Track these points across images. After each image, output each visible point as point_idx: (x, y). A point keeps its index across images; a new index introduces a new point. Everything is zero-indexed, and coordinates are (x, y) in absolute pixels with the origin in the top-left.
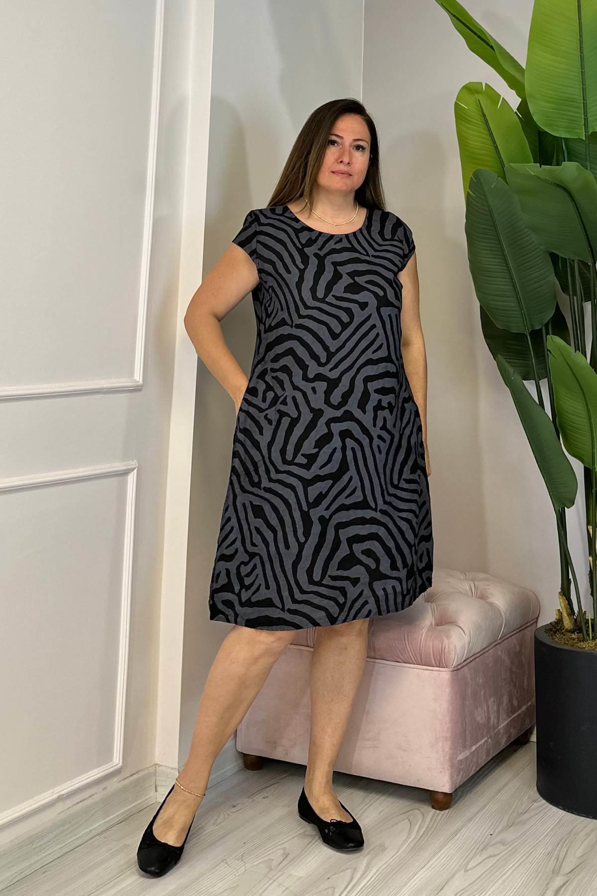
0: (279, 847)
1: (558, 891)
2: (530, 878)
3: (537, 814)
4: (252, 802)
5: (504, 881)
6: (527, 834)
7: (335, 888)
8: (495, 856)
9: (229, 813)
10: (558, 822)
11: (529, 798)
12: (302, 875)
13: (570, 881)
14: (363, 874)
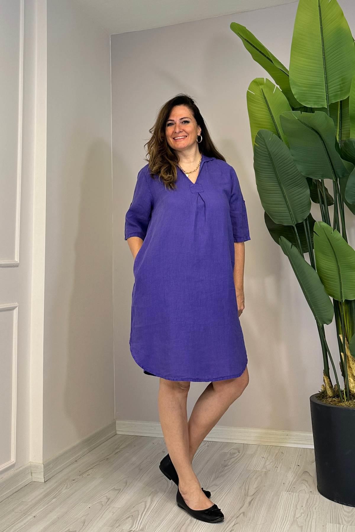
0: (104, 496)
1: (250, 503)
2: (235, 499)
3: (228, 472)
4: (83, 477)
5: (222, 501)
6: (226, 481)
7: (138, 511)
8: (214, 491)
9: (73, 483)
10: (240, 475)
11: (222, 465)
12: (120, 507)
13: (254, 498)
14: (151, 503)
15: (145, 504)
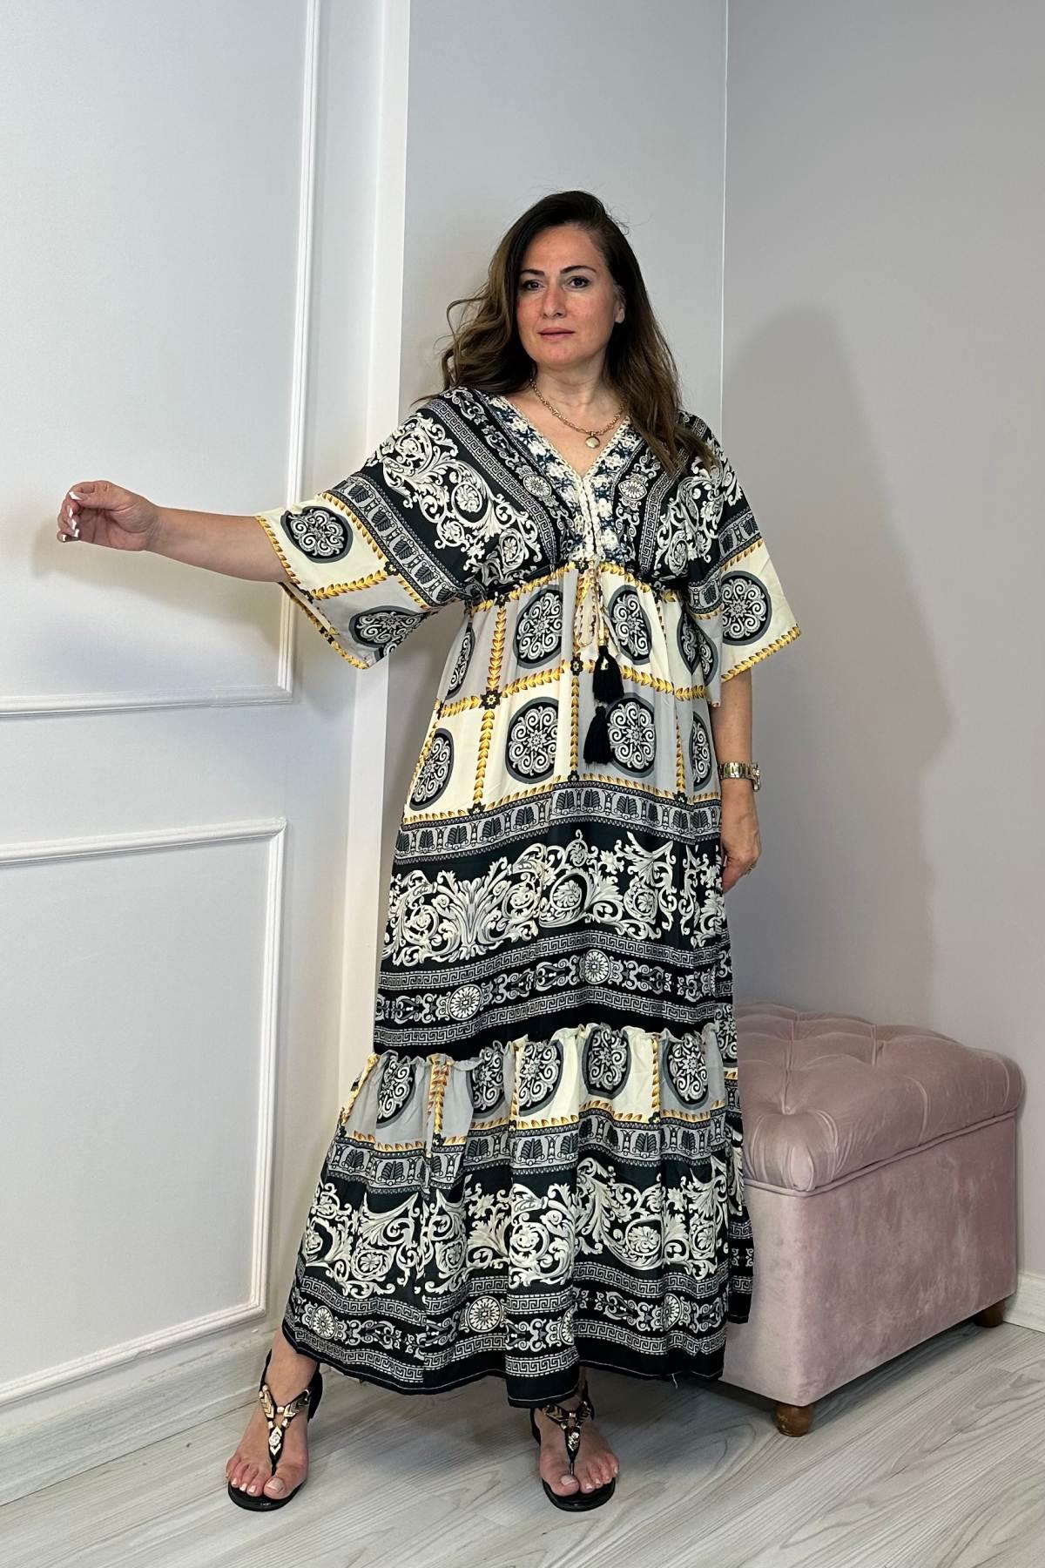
6: (920, 1491)
8: (847, 1524)
14: (608, 1532)
15: (590, 1529)
